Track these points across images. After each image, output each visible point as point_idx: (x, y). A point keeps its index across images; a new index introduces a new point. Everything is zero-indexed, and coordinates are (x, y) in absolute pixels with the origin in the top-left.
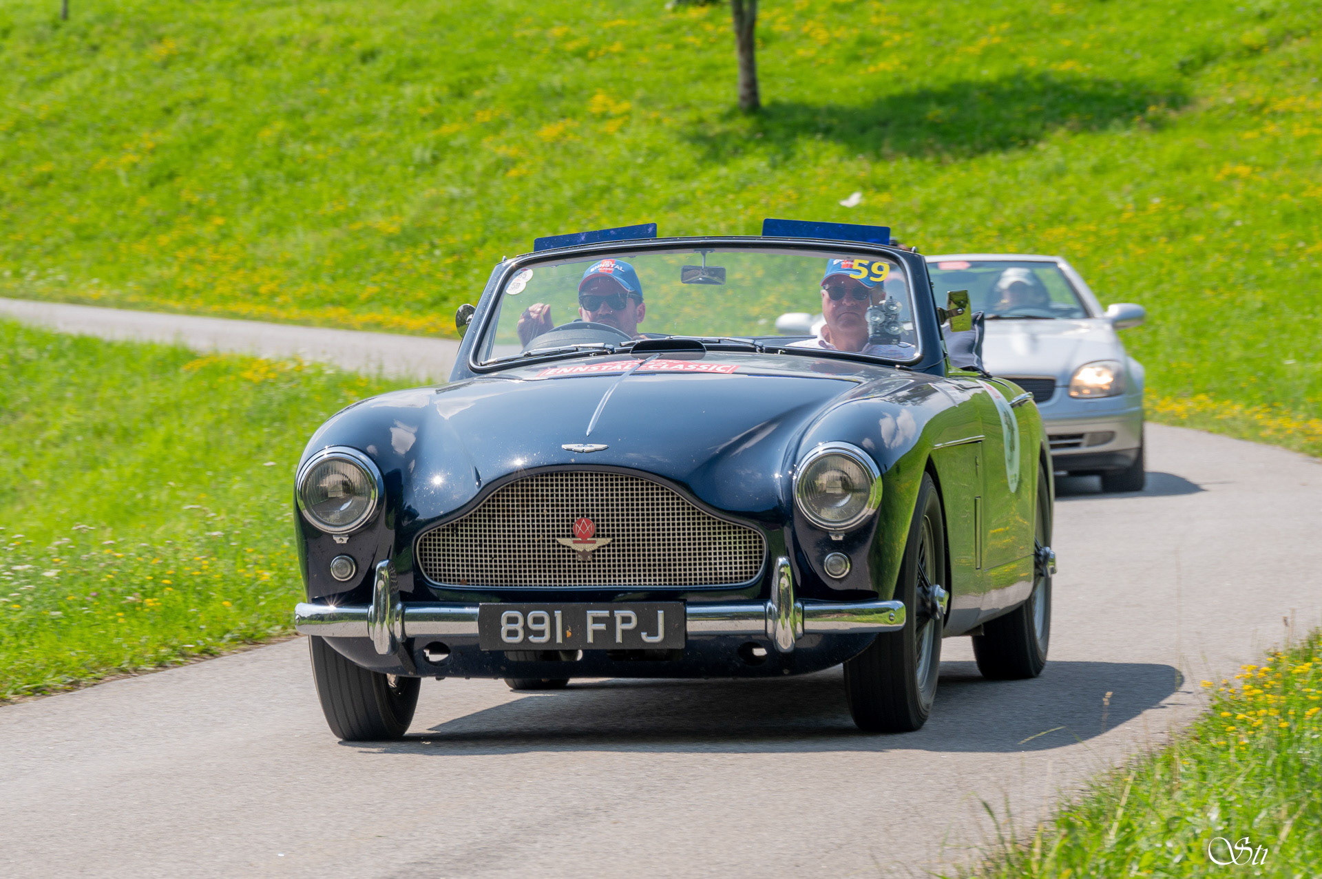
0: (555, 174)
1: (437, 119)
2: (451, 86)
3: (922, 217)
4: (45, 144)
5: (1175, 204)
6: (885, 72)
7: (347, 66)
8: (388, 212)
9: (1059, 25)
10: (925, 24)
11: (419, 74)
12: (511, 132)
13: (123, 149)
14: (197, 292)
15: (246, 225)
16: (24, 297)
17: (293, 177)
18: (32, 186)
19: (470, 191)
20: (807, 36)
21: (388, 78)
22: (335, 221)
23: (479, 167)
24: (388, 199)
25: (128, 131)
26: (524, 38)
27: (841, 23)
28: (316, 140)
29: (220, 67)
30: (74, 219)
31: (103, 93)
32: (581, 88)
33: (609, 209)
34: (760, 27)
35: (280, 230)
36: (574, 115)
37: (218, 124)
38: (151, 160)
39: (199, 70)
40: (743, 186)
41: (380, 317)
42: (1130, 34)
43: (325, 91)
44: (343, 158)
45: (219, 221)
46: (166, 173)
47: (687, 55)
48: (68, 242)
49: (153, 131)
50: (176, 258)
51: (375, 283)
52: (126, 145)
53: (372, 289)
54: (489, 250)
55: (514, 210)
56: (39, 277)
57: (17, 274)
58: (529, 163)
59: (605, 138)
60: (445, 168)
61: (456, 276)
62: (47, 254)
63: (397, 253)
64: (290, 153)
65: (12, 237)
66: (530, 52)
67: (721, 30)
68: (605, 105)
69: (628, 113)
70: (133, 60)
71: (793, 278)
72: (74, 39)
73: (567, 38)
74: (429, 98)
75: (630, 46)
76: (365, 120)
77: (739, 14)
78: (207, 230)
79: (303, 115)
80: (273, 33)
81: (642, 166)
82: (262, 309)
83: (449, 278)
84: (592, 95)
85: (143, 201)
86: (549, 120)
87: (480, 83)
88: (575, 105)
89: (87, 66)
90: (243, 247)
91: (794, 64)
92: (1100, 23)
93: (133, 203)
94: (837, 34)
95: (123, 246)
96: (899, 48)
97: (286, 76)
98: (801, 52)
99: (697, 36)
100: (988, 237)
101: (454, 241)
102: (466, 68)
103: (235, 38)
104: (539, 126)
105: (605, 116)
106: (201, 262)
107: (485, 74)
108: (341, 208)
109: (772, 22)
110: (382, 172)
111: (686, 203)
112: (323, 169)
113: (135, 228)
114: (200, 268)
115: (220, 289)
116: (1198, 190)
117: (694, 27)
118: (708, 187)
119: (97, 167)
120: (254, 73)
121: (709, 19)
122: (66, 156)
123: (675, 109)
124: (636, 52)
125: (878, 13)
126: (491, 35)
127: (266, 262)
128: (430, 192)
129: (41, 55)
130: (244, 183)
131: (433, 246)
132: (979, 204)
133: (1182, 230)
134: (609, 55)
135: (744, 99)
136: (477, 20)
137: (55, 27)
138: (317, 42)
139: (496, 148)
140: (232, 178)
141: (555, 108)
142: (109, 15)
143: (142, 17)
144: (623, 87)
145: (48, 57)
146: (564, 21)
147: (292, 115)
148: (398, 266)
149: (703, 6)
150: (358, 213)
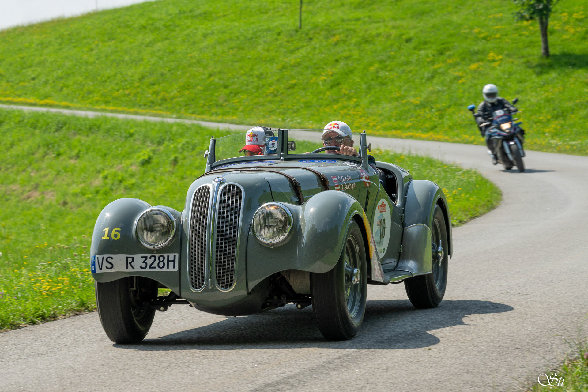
0: (476, 82)
1: (433, 62)
2: (438, 51)
4: (293, 73)
7: (401, 44)
8: (415, 96)
11: (427, 46)
12: (459, 68)
13: (321, 75)
15: (365, 101)
17: (383, 84)
18: (289, 88)
19: (445, 88)
20: (567, 31)
21: (415, 48)
22: (397, 99)
23: (448, 80)
24: (416, 91)
25: (323, 68)
26: (464, 33)
27: (579, 26)
28: (390, 71)
29: (355, 44)
30: (304, 100)
31: (314, 55)
32: (485, 51)
34: (550, 27)
35: (377, 103)
36: (482, 60)
37: (355, 65)
38: (331, 78)
39: (348, 46)
40: (542, 86)
41: (411, 134)
43: (393, 53)
44: (400, 77)
45: (355, 100)
46: (336, 83)
47: (523, 38)
48: (302, 108)
49: (332, 68)
50: (340, 113)
51: (411, 121)
52: (322, 73)
53: (409, 124)
54: (452, 109)
55: (461, 95)
56: (291, 121)
57: (283, 120)
58: (466, 78)
59: (493, 69)
60: (435, 81)
61: (440, 118)
62: (294, 112)
63: (418, 111)
64: (380, 75)
65: (282, 107)
66: (466, 38)
67: (536, 29)
68: (493, 57)
69: (502, 60)
70: (324, 43)
71: (561, 118)
72: (303, 35)
73: (480, 33)
74: (430, 55)
75: (502, 35)
76: (407, 63)
77: (542, 23)
78: (352, 103)
79: (385, 62)
80: (374, 33)
81: (507, 78)
83: (437, 120)
84: (489, 53)
85: (328, 93)
86: (473, 62)
87: (448, 49)
88: (482, 57)
89: (308, 45)
90: (363, 109)
91: (562, 41)
93: (325, 94)
94: (578, 30)
95: (321, 110)
97: (379, 48)
98: (565, 37)
99: (527, 31)
101: (438, 106)
102: (443, 44)
103: (361, 34)
104: (469, 65)
105: (494, 61)
106: (349, 115)
107: (450, 46)
108: (398, 95)
109: (554, 26)
110: (413, 82)
112: (392, 81)
113: (325, 103)
114: (348, 117)
115: (355, 124)
117: (526, 28)
118: (531, 85)
119: (312, 81)
120: (368, 47)
121: (531, 25)
122: (300, 77)
123: (519, 58)
124: (505, 37)
126: (452, 32)
127: (372, 115)
128: (431, 88)
129: (292, 41)
130: (364, 86)
131: (432, 108)
134: (496, 39)
135: (544, 54)
136: (447, 27)
137: (297, 31)
138: (390, 35)
139: (454, 73)
140: (360, 85)
141: (475, 58)
142: (316, 27)
143: (328, 27)
144: (500, 51)
145: (294, 42)
146: (479, 27)
147: (381, 62)
148: (419, 115)
149: (527, 20)
150: (405, 96)
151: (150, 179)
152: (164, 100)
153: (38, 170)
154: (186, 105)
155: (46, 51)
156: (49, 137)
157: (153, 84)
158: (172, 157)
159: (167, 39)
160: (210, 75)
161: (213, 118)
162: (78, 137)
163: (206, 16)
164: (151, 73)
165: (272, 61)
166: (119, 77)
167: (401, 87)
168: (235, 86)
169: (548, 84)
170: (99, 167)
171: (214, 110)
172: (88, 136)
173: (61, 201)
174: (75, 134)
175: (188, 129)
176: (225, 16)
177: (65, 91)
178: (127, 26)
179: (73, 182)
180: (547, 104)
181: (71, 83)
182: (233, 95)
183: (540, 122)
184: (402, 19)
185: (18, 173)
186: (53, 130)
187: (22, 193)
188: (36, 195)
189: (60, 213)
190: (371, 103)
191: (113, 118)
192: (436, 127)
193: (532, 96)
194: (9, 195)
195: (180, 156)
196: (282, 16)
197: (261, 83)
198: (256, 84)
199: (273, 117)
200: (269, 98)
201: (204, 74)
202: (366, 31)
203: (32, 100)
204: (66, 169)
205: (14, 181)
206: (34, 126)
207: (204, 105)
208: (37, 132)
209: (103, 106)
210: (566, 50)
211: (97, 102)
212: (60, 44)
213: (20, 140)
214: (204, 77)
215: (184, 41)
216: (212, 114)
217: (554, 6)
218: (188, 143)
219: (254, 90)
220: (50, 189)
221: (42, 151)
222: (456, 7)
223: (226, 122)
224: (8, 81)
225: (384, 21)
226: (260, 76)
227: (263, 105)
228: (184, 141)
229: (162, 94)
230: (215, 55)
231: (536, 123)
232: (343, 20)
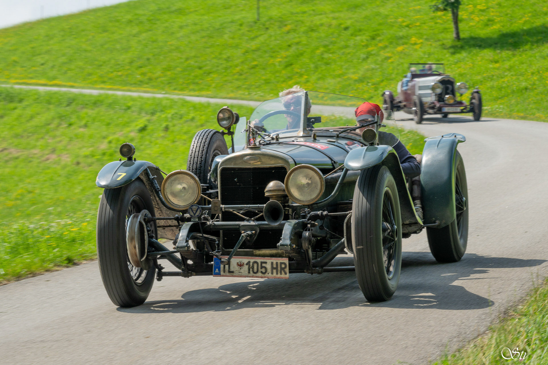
0: (402, 61)
1: (367, 46)
2: (371, 37)
3: (509, 70)
4: (254, 56)
6: (495, 29)
7: (340, 32)
8: (354, 73)
9: (546, 14)
10: (507, 15)
11: (361, 33)
12: (388, 50)
13: (277, 57)
15: (313, 78)
16: (251, 100)
17: (327, 64)
18: (251, 68)
19: (378, 66)
20: (473, 19)
21: (352, 35)
22: (339, 76)
23: (380, 59)
24: (354, 69)
25: (278, 52)
26: (391, 22)
27: (482, 15)
28: (333, 53)
29: (304, 33)
30: (264, 78)
31: (270, 41)
32: (408, 36)
34: (460, 17)
35: (324, 79)
36: (406, 43)
37: (304, 49)
38: (285, 60)
39: (298, 34)
40: (456, 63)
43: (334, 39)
44: (341, 58)
45: (306, 77)
46: (289, 64)
47: (438, 25)
48: (263, 84)
49: (285, 52)
54: (384, 83)
55: (391, 71)
56: (255, 94)
57: (249, 94)
58: (394, 58)
59: (416, 50)
60: (370, 60)
62: (257, 88)
63: (357, 85)
64: (325, 57)
65: (247, 83)
66: (393, 26)
67: (448, 18)
68: (415, 41)
69: (422, 43)
70: (278, 32)
72: (261, 26)
73: (403, 22)
74: (364, 40)
75: (421, 24)
76: (346, 47)
77: (453, 13)
79: (328, 46)
80: (318, 23)
82: (320, 102)
84: (412, 38)
85: (284, 72)
86: (399, 45)
87: (378, 35)
88: (406, 41)
89: (265, 34)
91: (470, 27)
93: (281, 73)
94: (481, 18)
95: (278, 85)
96: (500, 22)
97: (323, 35)
98: (471, 24)
99: (441, 20)
100: (528, 75)
101: (374, 81)
102: (375, 31)
103: (308, 24)
104: (396, 47)
105: (415, 44)
107: (380, 33)
108: (340, 72)
109: (462, 15)
110: (352, 62)
112: (335, 61)
113: (282, 79)
117: (440, 17)
119: (270, 62)
120: (314, 34)
121: (444, 15)
122: (261, 60)
123: (436, 41)
124: (423, 25)
125: (493, 12)
126: (381, 21)
128: (366, 67)
129: (252, 31)
130: (312, 66)
131: (368, 82)
132: (525, 66)
134: (416, 26)
135: (456, 38)
136: (377, 17)
137: (255, 23)
138: (331, 25)
139: (384, 54)
140: (309, 64)
141: (401, 42)
142: (271, 19)
143: (280, 19)
144: (420, 35)
145: (254, 31)
146: (402, 17)
147: (325, 46)
148: (358, 88)
149: (442, 11)
150: (346, 73)
151: (147, 143)
152: (150, 79)
153: (54, 137)
154: (169, 83)
155: (51, 42)
156: (62, 110)
157: (141, 67)
158: (164, 125)
159: (150, 30)
160: (187, 59)
161: (192, 93)
162: (85, 110)
163: (180, 12)
164: (139, 58)
165: (237, 46)
166: (113, 61)
167: (342, 66)
168: (208, 68)
169: (460, 62)
170: (104, 134)
171: (192, 87)
172: (93, 109)
173: (75, 161)
174: (83, 108)
175: (176, 102)
176: (196, 11)
177: (70, 74)
178: (117, 21)
179: (84, 147)
180: (460, 77)
181: (73, 67)
182: (205, 75)
184: (339, 11)
185: (37, 140)
186: (65, 105)
187: (42, 156)
188: (54, 157)
189: (75, 172)
190: (319, 79)
191: (113, 95)
192: (372, 97)
194: (32, 157)
195: (170, 124)
196: (242, 10)
197: (230, 64)
198: (224, 66)
199: (241, 92)
200: (236, 77)
201: (181, 58)
202: (312, 21)
203: (43, 81)
204: (77, 136)
205: (35, 147)
206: (49, 103)
207: (184, 83)
208: (51, 106)
209: (102, 86)
210: (473, 35)
211: (96, 82)
212: (63, 36)
213: (38, 114)
214: (182, 60)
215: (163, 32)
216: (191, 90)
218: (176, 113)
219: (223, 71)
220: (65, 152)
221: (56, 122)
222: (383, 2)
223: (202, 96)
224: (23, 67)
225: (325, 13)
226: (228, 59)
227: (231, 82)
228: (173, 111)
229: (149, 75)
230: (190, 42)
232: (292, 13)
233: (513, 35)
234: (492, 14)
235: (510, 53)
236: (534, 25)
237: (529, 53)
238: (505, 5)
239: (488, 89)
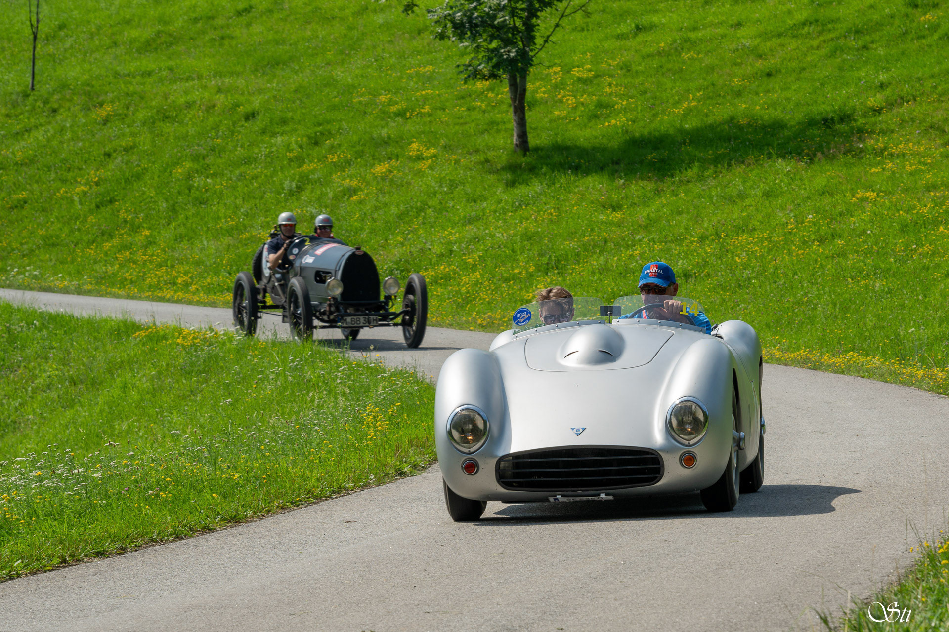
0: (386, 199)
1: (300, 160)
2: (309, 137)
3: (646, 227)
4: (20, 178)
5: (825, 218)
6: (615, 126)
7: (234, 123)
8: (266, 226)
9: (739, 94)
10: (645, 92)
11: (286, 128)
12: (351, 171)
13: (77, 182)
14: (132, 282)
15: (166, 235)
16: (10, 287)
17: (201, 202)
18: (12, 208)
20: (560, 101)
21: (264, 132)
22: (229, 232)
23: (331, 195)
24: (266, 217)
25: (80, 169)
26: (360, 102)
27: (584, 92)
28: (214, 175)
29: (144, 124)
30: (42, 232)
31: (62, 142)
32: (402, 139)
33: (424, 223)
34: (528, 95)
35: (190, 239)
36: (396, 156)
37: (144, 164)
38: (95, 188)
39: (128, 127)
40: (517, 208)
42: (788, 99)
43: (219, 141)
44: (234, 188)
45: (147, 233)
46: (108, 199)
47: (476, 115)
48: (39, 248)
49: (98, 170)
50: (116, 259)
52: (79, 179)
55: (357, 224)
56: (19, 273)
58: (366, 191)
59: (419, 173)
60: (306, 195)
62: (24, 256)
64: (196, 185)
66: (365, 113)
67: (501, 96)
68: (418, 150)
69: (435, 156)
70: (82, 120)
71: (556, 271)
72: (39, 104)
73: (391, 103)
74: (294, 146)
75: (436, 109)
76: (248, 161)
77: (513, 85)
78: (140, 238)
79: (204, 159)
80: (182, 100)
81: (446, 193)
82: (180, 294)
84: (409, 144)
85: (92, 219)
86: (380, 161)
87: (330, 134)
88: (397, 150)
89: (50, 123)
90: (164, 250)
91: (551, 121)
92: (768, 91)
93: (85, 220)
94: (582, 100)
95: (78, 251)
96: (625, 110)
97: (192, 131)
98: (556, 113)
99: (482, 102)
100: (692, 242)
102: (320, 125)
103: (155, 103)
104: (372, 166)
105: (419, 158)
106: (135, 262)
107: (334, 127)
108: (232, 223)
109: (536, 91)
110: (262, 198)
111: (478, 219)
112: (221, 196)
113: (85, 238)
114: (134, 266)
115: (149, 281)
116: (839, 209)
117: (480, 95)
118: (493, 208)
119: (58, 194)
120: (168, 128)
121: (491, 89)
122: (36, 187)
123: (470, 153)
124: (439, 112)
125: (610, 85)
126: (337, 101)
127: (181, 262)
129: (16, 115)
130: (164, 205)
132: (684, 219)
133: (830, 237)
134: (422, 115)
135: (518, 146)
136: (327, 90)
137: (26, 95)
138: (214, 106)
139: (341, 181)
140: (155, 202)
141: (383, 152)
142: (64, 86)
143: (88, 88)
144: (431, 139)
145: (21, 116)
146: (389, 91)
147: (196, 158)
149: (487, 80)
150: (245, 227)
167: (237, 207)
169: (528, 205)
180: (527, 243)
183: (514, 278)
184: (234, 74)
190: (179, 238)
193: (497, 228)
210: (560, 139)
217: (537, 53)
222: (342, 52)
231: (507, 280)
232: (116, 75)
233: (657, 142)
234: (608, 89)
235: (650, 186)
236: (710, 120)
237: (697, 188)
238: (641, 68)
239: (593, 273)
